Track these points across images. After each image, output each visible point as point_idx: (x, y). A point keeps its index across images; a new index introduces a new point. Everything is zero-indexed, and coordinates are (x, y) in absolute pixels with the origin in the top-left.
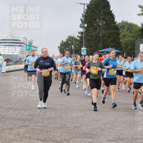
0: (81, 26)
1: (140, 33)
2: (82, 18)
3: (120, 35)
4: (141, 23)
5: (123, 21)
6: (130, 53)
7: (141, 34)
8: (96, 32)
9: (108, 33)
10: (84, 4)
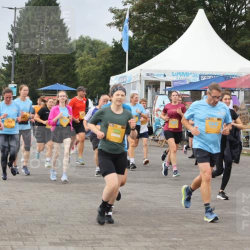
0: (10, 46)
1: (111, 56)
2: (11, 33)
3: (75, 60)
4: (114, 40)
5: (81, 36)
6: (93, 92)
7: (112, 58)
8: (34, 57)
9: (55, 58)
10: (15, 9)
